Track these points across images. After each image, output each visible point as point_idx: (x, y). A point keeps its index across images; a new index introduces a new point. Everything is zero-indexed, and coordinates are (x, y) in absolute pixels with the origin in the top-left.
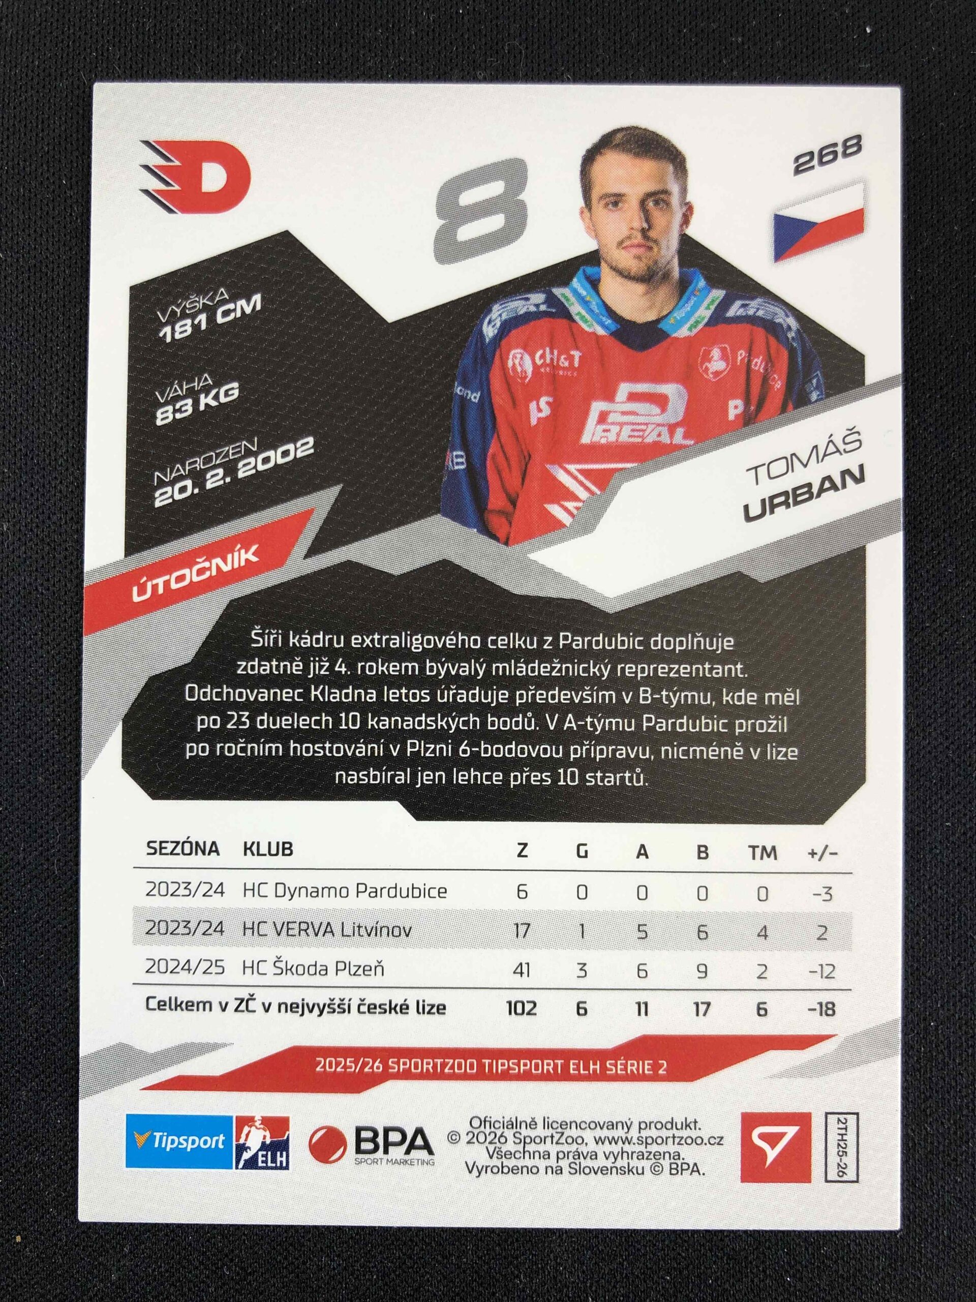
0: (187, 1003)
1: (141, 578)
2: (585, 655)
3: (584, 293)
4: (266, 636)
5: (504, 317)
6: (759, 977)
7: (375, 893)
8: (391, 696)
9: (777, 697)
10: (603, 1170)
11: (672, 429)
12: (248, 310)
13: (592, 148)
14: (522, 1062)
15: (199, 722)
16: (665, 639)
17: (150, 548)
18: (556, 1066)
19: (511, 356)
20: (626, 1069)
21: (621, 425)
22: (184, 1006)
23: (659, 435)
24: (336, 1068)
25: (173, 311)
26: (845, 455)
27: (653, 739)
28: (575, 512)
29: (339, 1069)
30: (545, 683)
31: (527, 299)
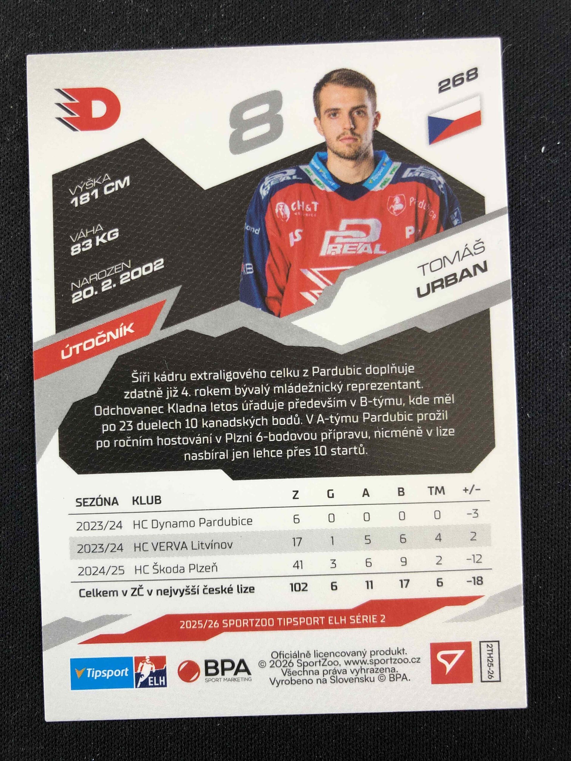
0: (103, 592)
1: (66, 345)
2: (327, 380)
3: (318, 168)
4: (141, 376)
5: (272, 183)
6: (437, 564)
7: (210, 523)
8: (215, 408)
9: (441, 399)
10: (351, 680)
11: (373, 245)
12: (122, 186)
13: (320, 82)
14: (300, 619)
15: (103, 428)
16: (374, 368)
17: (70, 327)
18: (320, 620)
19: (277, 207)
20: (361, 620)
21: (343, 244)
22: (101, 594)
23: (366, 249)
24: (192, 626)
25: (78, 188)
26: (475, 256)
27: (370, 427)
28: (318, 296)
29: (193, 627)
30: (305, 397)
31: (285, 173)
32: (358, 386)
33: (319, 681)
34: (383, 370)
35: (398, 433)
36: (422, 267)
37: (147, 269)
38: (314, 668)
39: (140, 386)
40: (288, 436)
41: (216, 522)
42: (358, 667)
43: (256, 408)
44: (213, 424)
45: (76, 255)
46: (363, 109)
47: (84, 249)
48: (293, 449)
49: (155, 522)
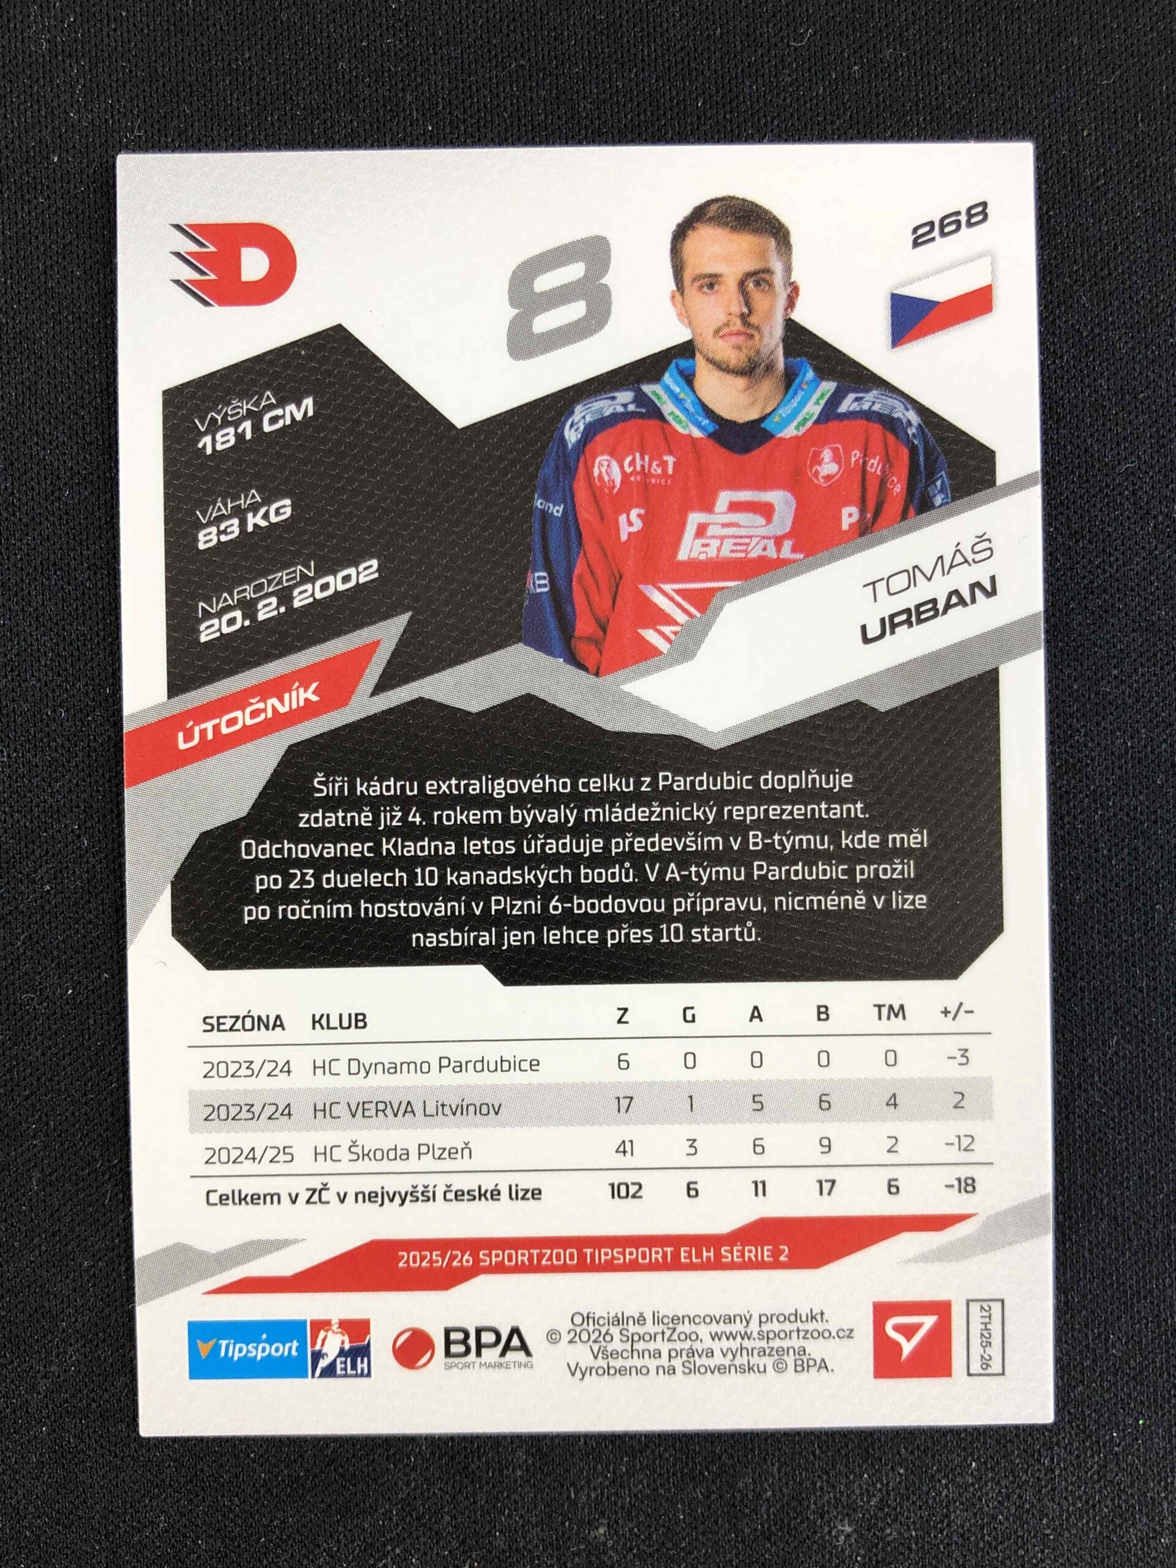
32: (745, 810)
33: (661, 1371)
34: (794, 781)
35: (819, 901)
36: (871, 586)
37: (346, 579)
38: (652, 1346)
39: (330, 804)
40: (611, 905)
41: (471, 1066)
42: (734, 1345)
43: (551, 849)
44: (466, 878)
45: (209, 548)
46: (766, 276)
47: (223, 538)
48: (620, 929)
49: (354, 1064)
